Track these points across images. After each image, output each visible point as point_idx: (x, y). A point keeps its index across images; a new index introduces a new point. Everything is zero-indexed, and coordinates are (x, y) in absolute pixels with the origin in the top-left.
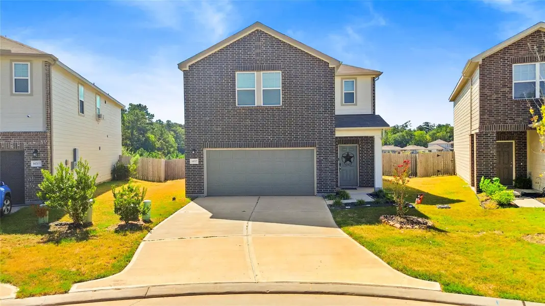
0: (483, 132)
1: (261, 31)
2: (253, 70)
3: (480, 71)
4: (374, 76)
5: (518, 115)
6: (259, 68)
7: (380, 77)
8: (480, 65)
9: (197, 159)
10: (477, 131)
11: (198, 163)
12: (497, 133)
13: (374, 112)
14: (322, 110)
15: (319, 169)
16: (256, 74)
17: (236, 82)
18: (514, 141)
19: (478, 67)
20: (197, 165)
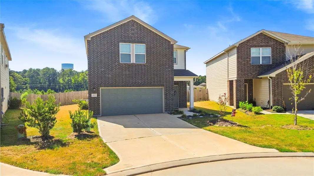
0: (238, 80)
1: (134, 21)
2: (130, 43)
3: (237, 50)
4: (186, 50)
5: (253, 72)
6: (133, 42)
7: (188, 50)
8: (237, 47)
9: (96, 94)
10: (236, 79)
11: (97, 96)
12: (245, 80)
13: (186, 69)
14: (167, 66)
15: (166, 98)
16: (131, 45)
17: (120, 49)
18: (247, 84)
19: (236, 48)
20: (96, 97)
